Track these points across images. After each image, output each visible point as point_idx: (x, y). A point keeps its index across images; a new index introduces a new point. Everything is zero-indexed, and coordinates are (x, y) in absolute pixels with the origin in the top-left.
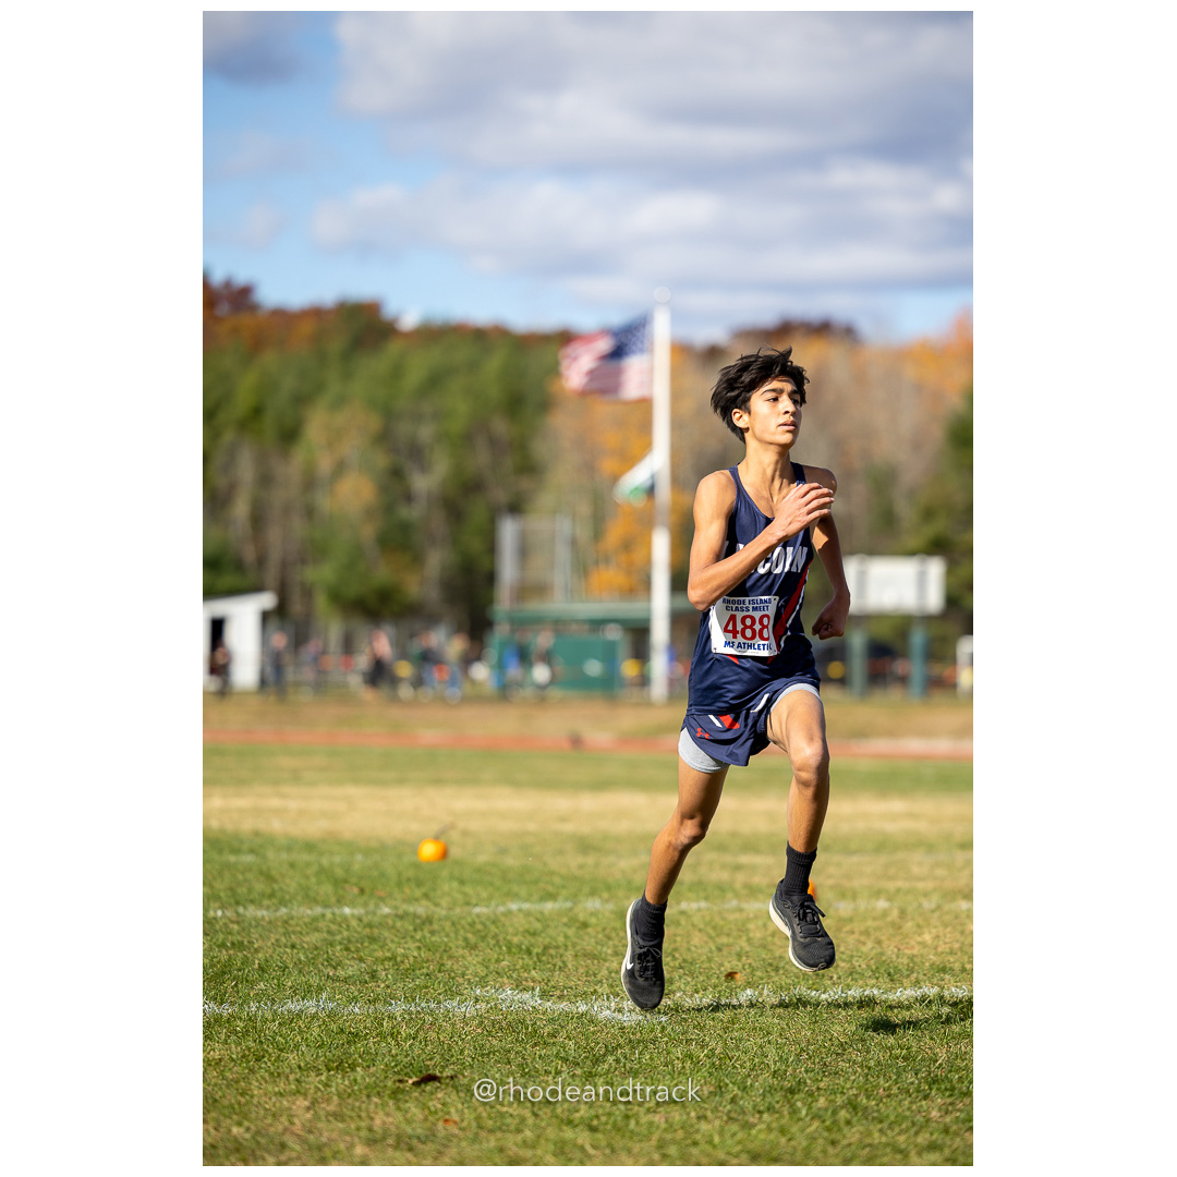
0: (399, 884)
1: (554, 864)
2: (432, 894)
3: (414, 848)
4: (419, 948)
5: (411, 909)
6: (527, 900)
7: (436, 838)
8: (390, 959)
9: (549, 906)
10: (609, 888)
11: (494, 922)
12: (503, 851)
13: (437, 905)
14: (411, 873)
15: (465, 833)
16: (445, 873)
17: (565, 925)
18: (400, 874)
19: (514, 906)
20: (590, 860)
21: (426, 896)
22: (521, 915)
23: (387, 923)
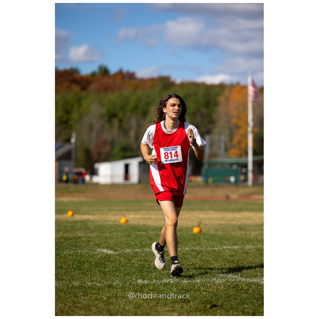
0: (190, 241)
1: (233, 234)
2: (200, 244)
3: (192, 229)
4: (200, 261)
5: (195, 248)
6: (229, 246)
7: (198, 226)
8: (192, 265)
9: (235, 247)
10: (251, 241)
11: (220, 252)
12: (217, 230)
13: (202, 247)
14: (192, 237)
15: (205, 225)
16: (202, 237)
17: (242, 253)
18: (189, 238)
19: (225, 247)
20: (243, 233)
21: (198, 244)
22: (228, 250)
23: (189, 253)
